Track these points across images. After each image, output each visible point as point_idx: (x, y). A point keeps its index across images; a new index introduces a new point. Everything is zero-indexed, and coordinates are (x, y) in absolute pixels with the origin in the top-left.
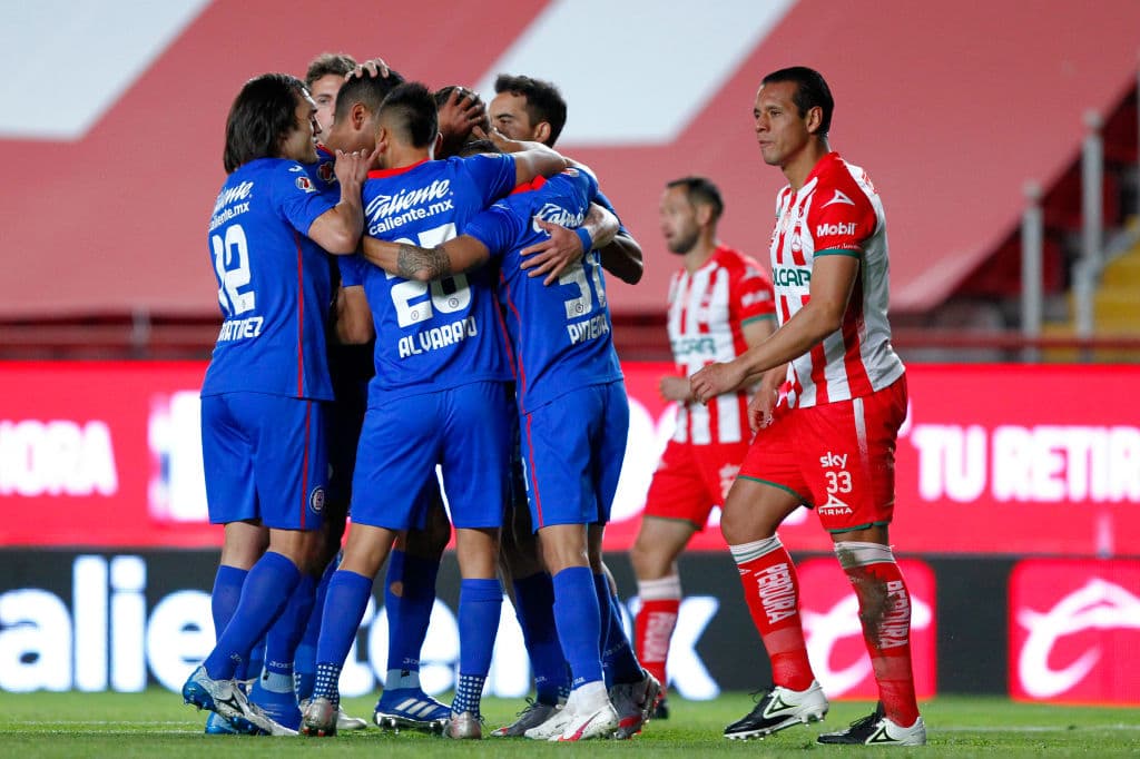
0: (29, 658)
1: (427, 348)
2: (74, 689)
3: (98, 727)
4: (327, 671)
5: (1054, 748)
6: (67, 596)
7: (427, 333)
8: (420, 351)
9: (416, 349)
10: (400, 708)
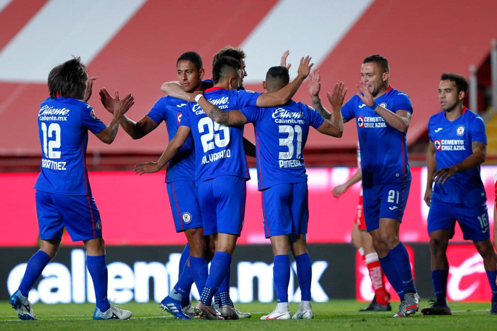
0: (54, 290)
1: (212, 160)
2: (73, 302)
3: (81, 317)
4: (223, 294)
5: (462, 319)
6: (69, 266)
7: (212, 155)
8: (208, 162)
9: (207, 161)
10: (168, 305)
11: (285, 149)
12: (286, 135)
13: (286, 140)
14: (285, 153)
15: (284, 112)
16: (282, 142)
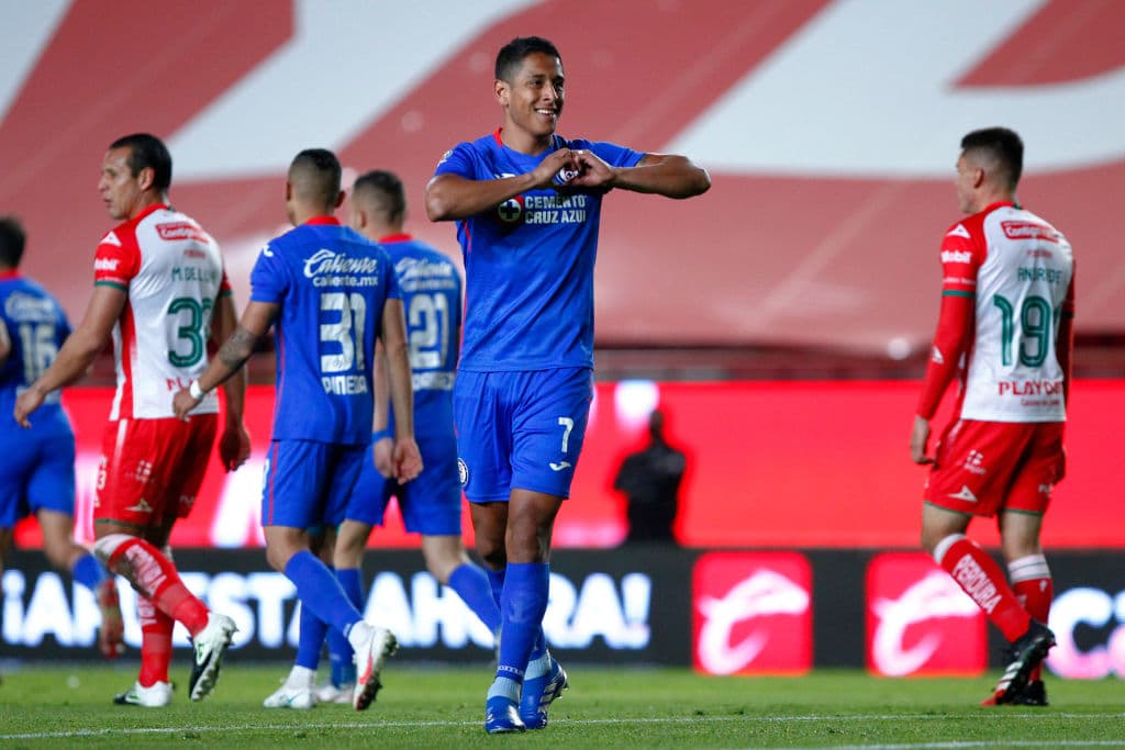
11: (335, 348)
12: (334, 317)
13: (336, 328)
14: (334, 358)
15: (334, 259)
16: (330, 332)
